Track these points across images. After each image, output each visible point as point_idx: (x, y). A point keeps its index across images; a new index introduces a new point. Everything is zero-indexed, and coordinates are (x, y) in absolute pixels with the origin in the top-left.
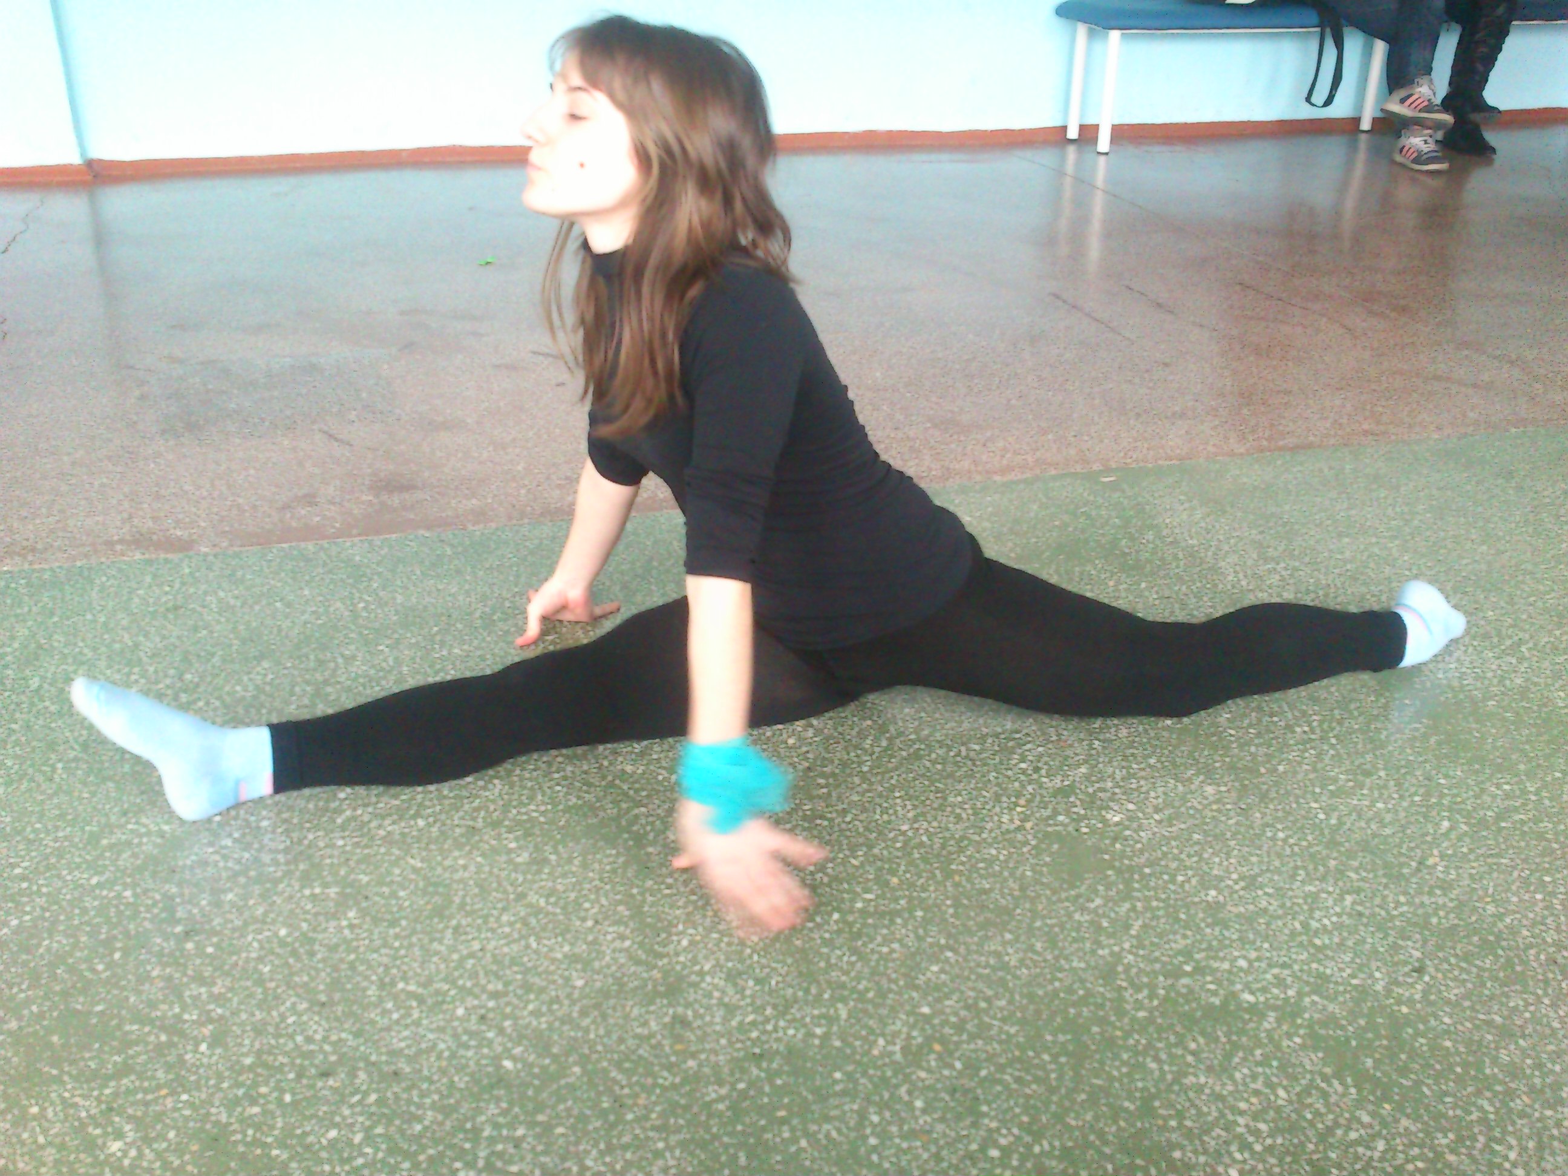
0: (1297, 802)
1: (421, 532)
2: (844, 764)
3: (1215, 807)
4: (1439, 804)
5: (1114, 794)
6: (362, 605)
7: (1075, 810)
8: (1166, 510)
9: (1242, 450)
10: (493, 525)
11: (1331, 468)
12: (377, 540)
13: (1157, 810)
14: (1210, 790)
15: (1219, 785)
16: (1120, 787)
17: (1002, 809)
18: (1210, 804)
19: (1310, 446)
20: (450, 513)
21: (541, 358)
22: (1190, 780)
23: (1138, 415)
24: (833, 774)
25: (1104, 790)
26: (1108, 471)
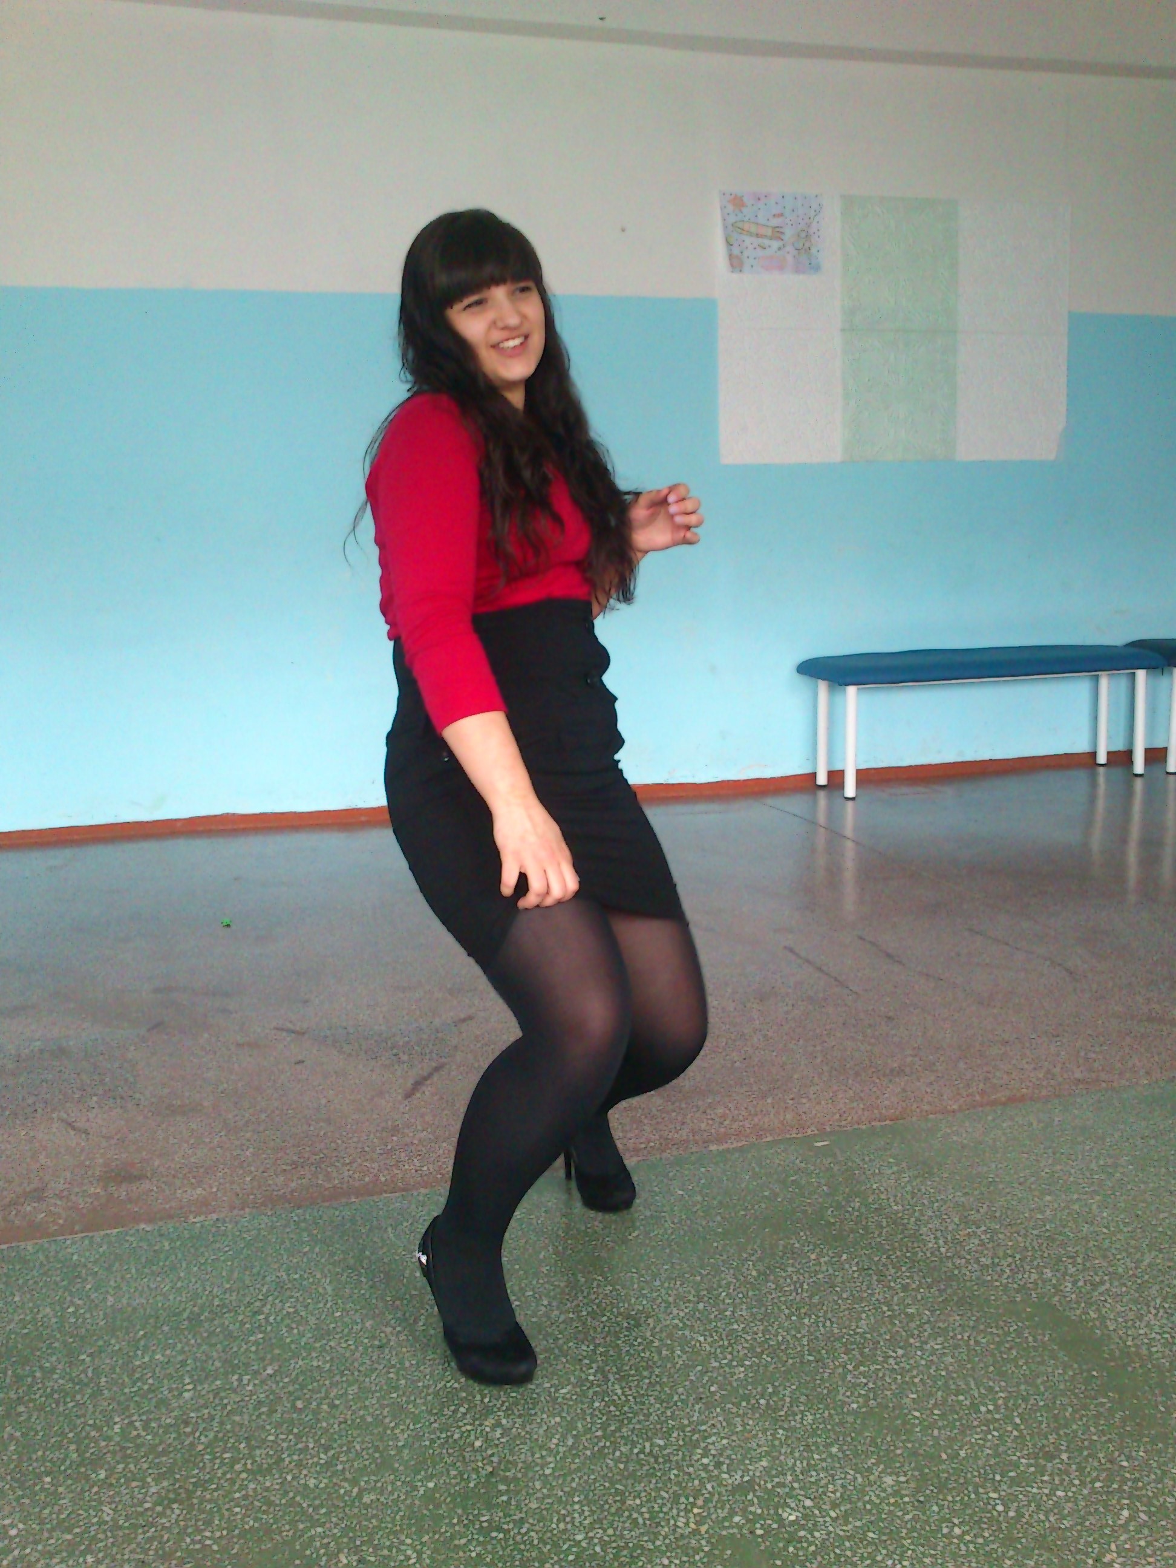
0: (976, 1493)
1: (142, 1226)
2: (528, 1467)
3: (892, 1500)
4: (1120, 1490)
5: (793, 1488)
6: (71, 1310)
7: (752, 1509)
8: (874, 1174)
9: (955, 1107)
10: (215, 1216)
11: (1039, 1121)
12: (98, 1236)
13: (834, 1506)
14: (889, 1480)
15: (898, 1475)
16: (798, 1481)
17: (679, 1510)
18: (887, 1497)
19: (1022, 1099)
20: (173, 1204)
21: (284, 1034)
22: (869, 1470)
23: (857, 1074)
24: (515, 1479)
25: (782, 1485)
26: (822, 1134)
